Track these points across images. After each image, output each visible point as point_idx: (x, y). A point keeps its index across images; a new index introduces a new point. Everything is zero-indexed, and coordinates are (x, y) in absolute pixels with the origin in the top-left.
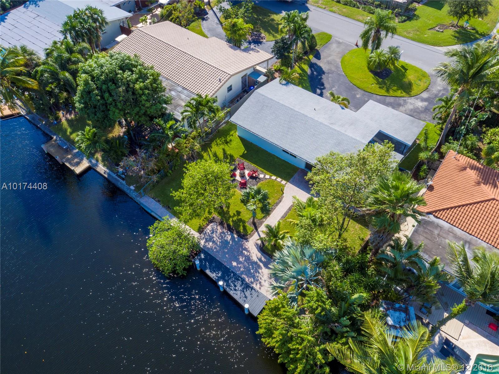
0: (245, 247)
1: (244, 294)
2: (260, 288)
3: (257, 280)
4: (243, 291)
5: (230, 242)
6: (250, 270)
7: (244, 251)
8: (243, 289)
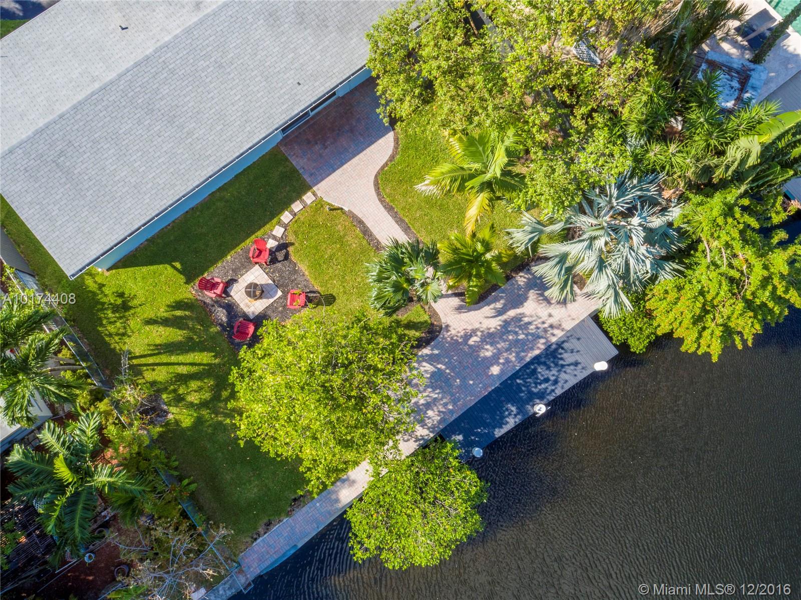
0: (461, 337)
1: (569, 365)
2: (563, 330)
3: (545, 330)
4: (563, 366)
5: (439, 369)
6: (517, 341)
7: (471, 342)
8: (556, 365)
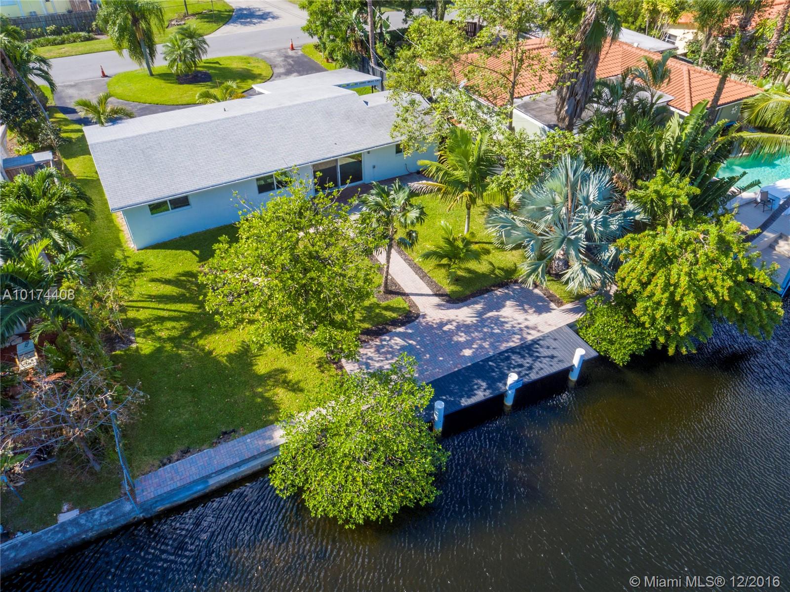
0: (437, 323)
1: (544, 357)
2: (539, 331)
3: (521, 329)
4: (538, 357)
5: (410, 344)
6: (492, 334)
7: (446, 328)
8: (531, 356)
